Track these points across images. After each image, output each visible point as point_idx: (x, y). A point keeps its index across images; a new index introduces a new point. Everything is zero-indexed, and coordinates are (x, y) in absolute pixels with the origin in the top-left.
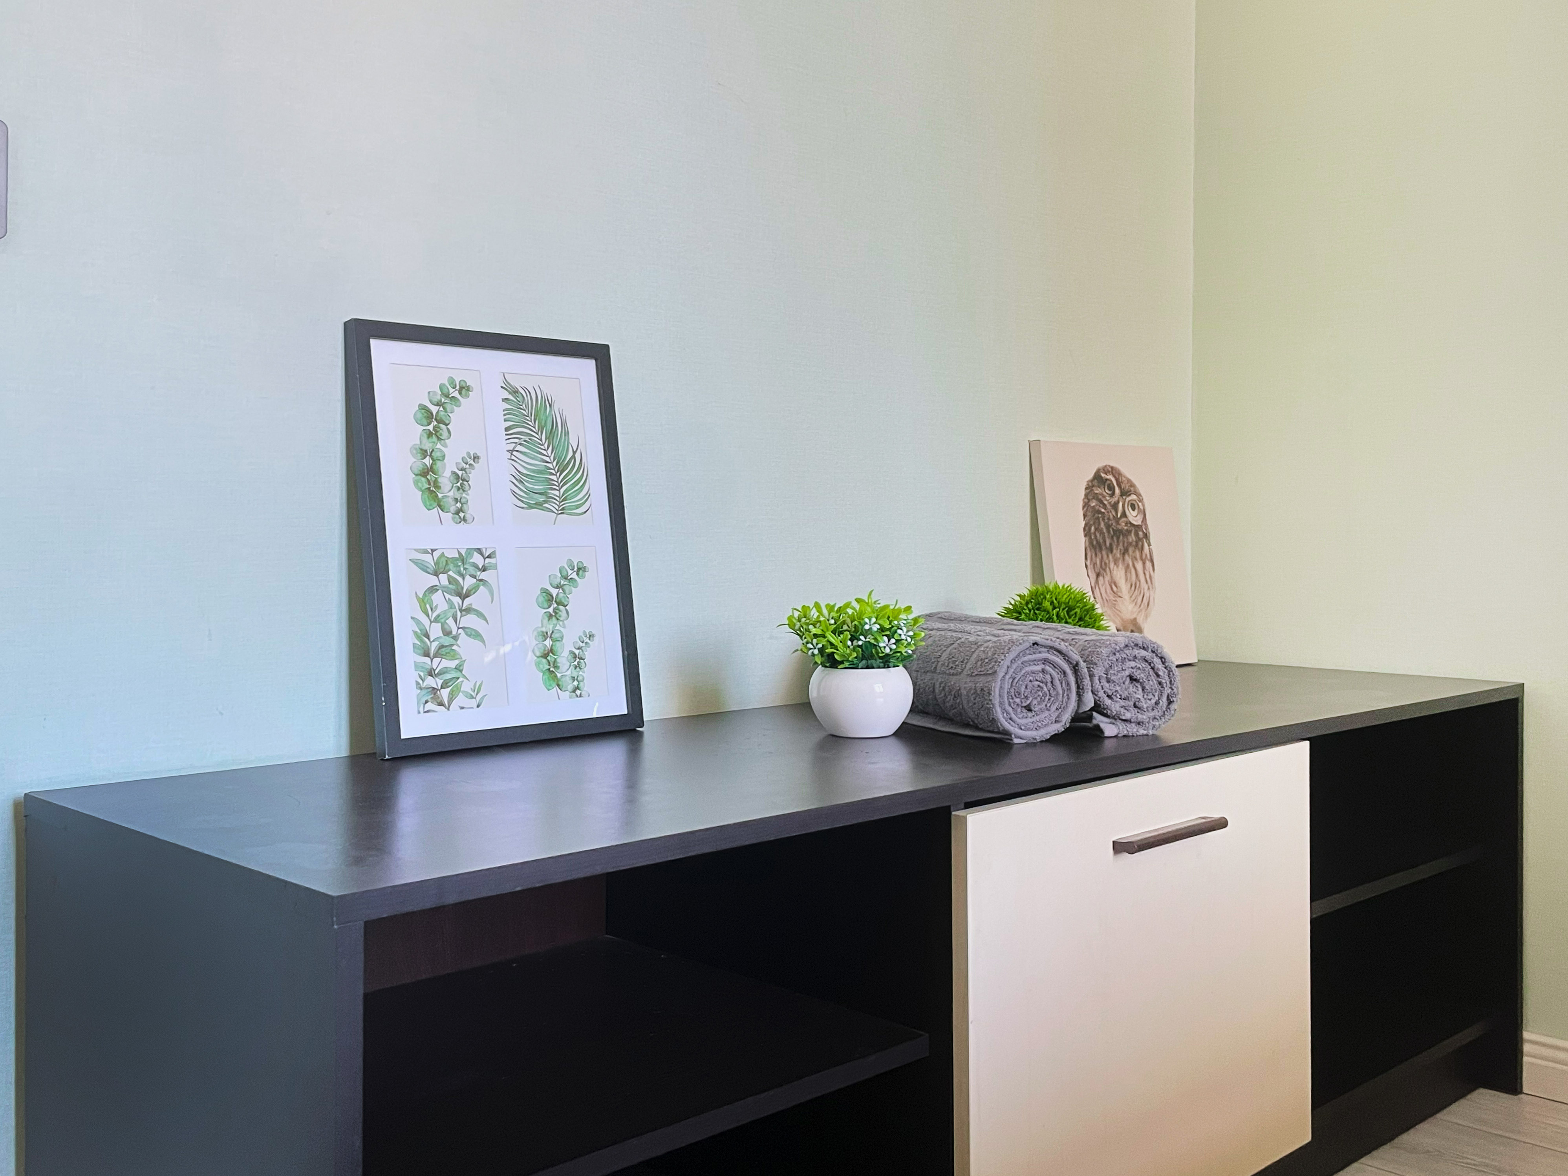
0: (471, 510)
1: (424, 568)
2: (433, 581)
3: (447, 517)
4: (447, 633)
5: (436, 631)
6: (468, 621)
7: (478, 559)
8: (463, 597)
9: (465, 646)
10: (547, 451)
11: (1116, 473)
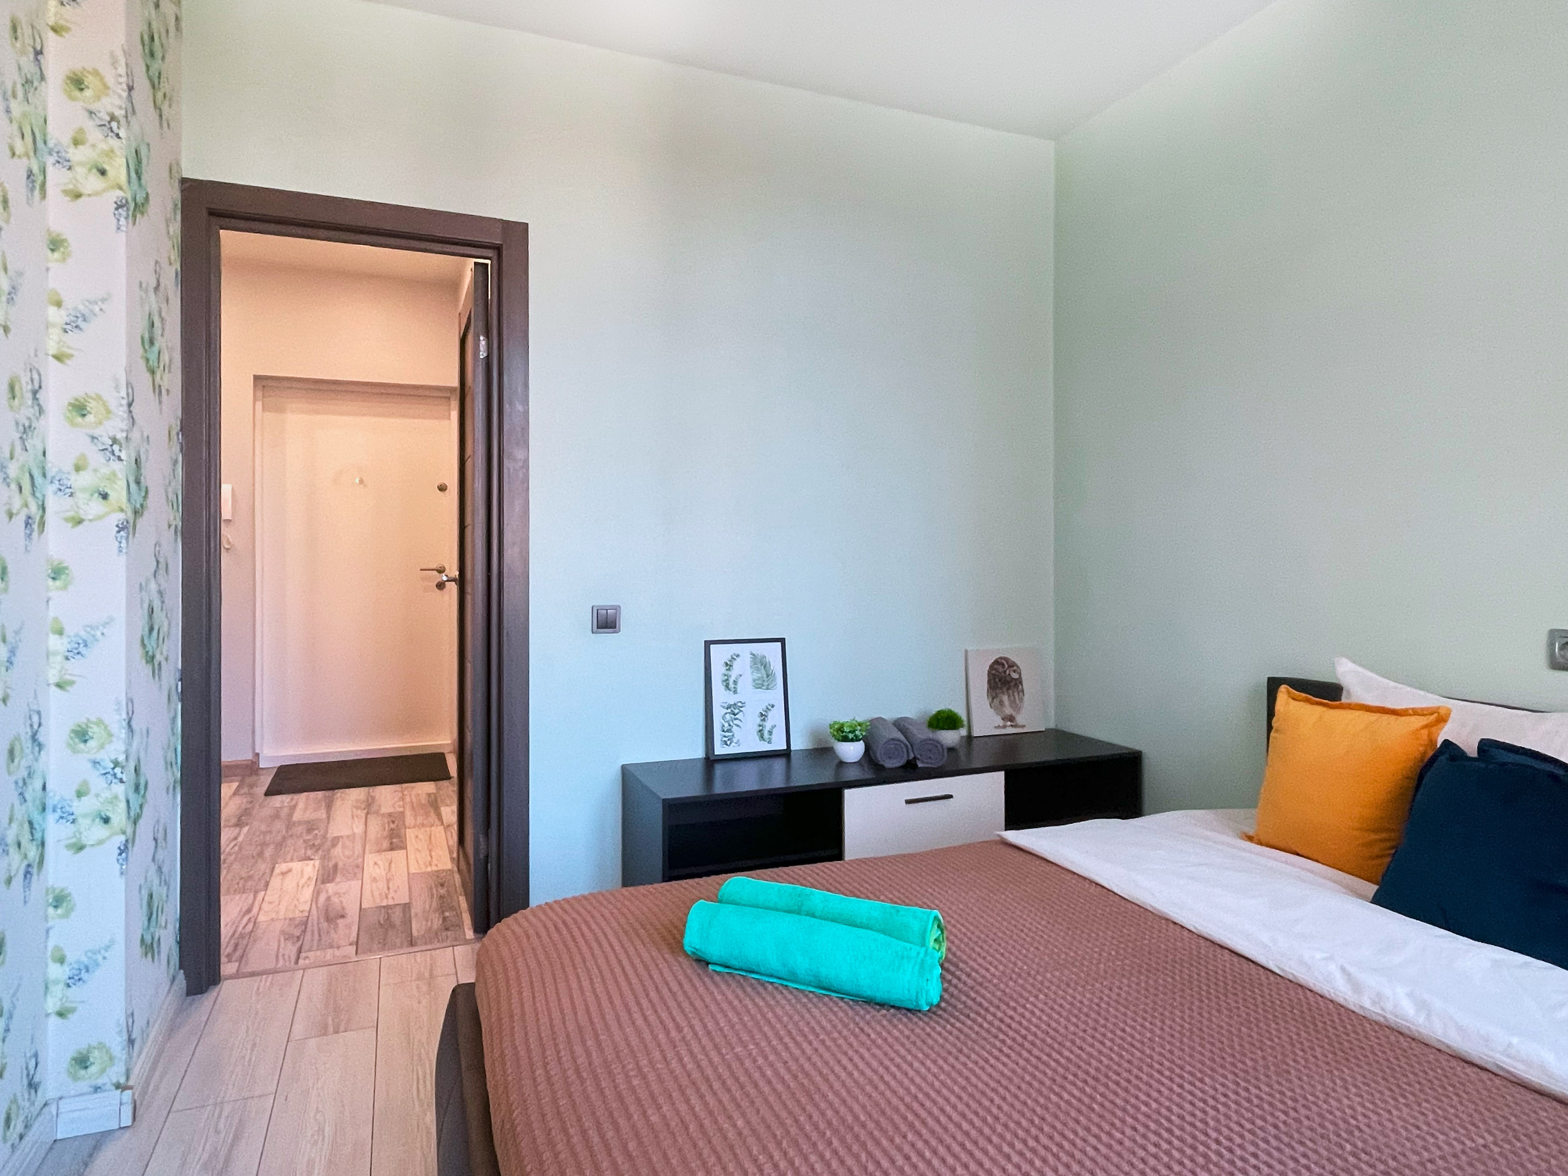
0: (739, 690)
1: (723, 707)
2: (726, 711)
3: (731, 693)
4: (730, 725)
5: (726, 725)
6: (736, 722)
7: (740, 704)
8: (735, 715)
9: (735, 728)
10: (763, 671)
11: (1006, 659)
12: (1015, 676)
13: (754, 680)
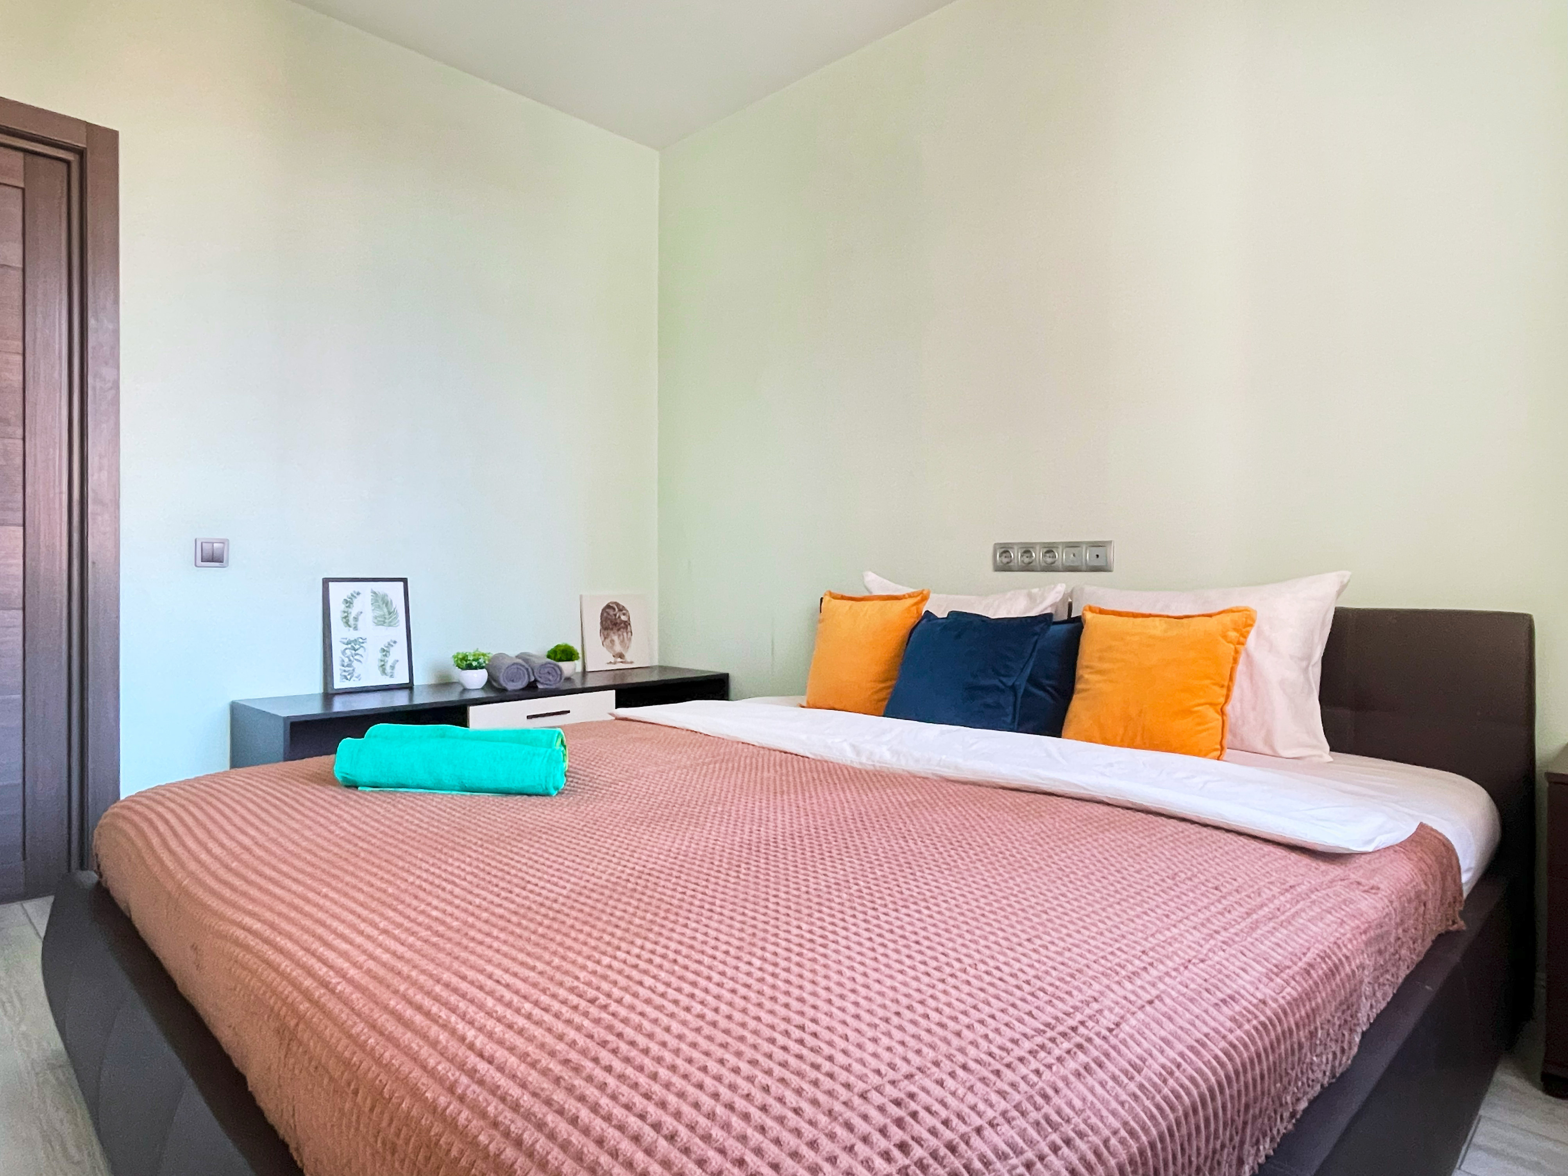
0: (359, 627)
1: (343, 643)
2: (346, 646)
3: (352, 629)
4: (350, 660)
6: (356, 657)
7: (361, 640)
8: (355, 650)
10: (385, 610)
11: (617, 604)
12: (623, 618)
13: (376, 617)
